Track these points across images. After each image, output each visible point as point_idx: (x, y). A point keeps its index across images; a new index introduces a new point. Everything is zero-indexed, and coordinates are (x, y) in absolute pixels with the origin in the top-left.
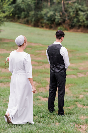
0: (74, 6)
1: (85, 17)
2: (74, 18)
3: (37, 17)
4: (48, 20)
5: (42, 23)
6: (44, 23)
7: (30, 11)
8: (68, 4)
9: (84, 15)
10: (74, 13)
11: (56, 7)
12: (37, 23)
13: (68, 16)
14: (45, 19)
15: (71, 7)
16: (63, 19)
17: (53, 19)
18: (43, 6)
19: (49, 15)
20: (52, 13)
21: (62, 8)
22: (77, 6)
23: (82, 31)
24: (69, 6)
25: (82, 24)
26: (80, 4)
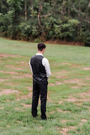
0: (49, 20)
1: (60, 29)
2: (50, 31)
3: (16, 30)
4: (25, 33)
5: (19, 36)
6: (21, 36)
7: (8, 25)
8: (43, 18)
9: (59, 28)
10: (50, 26)
11: (33, 21)
12: (15, 36)
13: (44, 29)
14: (23, 32)
15: (47, 21)
16: (39, 32)
17: (30, 32)
18: (20, 21)
19: (26, 28)
20: (29, 26)
21: (38, 21)
22: (52, 19)
23: (57, 43)
24: (45, 19)
25: (58, 36)
26: (55, 18)
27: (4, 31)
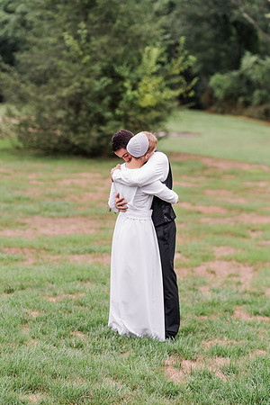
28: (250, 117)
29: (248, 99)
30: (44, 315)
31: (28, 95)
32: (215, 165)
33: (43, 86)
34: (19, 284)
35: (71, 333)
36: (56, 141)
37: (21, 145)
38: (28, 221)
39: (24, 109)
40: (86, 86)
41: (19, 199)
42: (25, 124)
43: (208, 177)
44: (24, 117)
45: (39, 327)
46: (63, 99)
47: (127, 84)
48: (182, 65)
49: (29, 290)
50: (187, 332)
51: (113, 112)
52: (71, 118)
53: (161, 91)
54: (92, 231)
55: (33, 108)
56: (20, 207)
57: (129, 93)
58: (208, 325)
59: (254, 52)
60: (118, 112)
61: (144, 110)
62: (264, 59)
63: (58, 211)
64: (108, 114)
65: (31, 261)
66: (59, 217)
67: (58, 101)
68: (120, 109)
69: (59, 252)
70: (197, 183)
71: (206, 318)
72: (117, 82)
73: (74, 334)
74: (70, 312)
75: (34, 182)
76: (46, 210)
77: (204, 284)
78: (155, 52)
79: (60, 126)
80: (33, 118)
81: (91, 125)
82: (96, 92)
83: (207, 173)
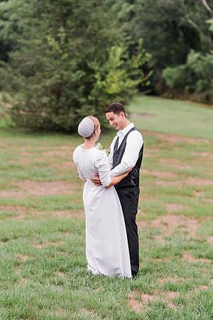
27: (203, 90)
28: (195, 101)
29: (193, 87)
30: (32, 259)
31: (20, 85)
32: (167, 139)
33: (31, 78)
34: (13, 234)
35: (54, 273)
36: (42, 121)
37: (14, 124)
38: (19, 184)
39: (16, 96)
40: (65, 78)
41: (12, 167)
42: (17, 108)
43: (162, 148)
44: (17, 103)
45: (28, 268)
46: (46, 88)
47: (97, 76)
48: (140, 61)
49: (20, 240)
50: (145, 271)
51: (87, 98)
52: (54, 103)
53: (124, 81)
54: (70, 192)
55: (24, 95)
56: (13, 173)
57: (99, 83)
58: (162, 266)
59: (197, 50)
60: (90, 98)
61: (111, 96)
62: (205, 56)
63: (43, 176)
64: (83, 100)
65: (22, 216)
66: (44, 182)
67: (43, 89)
68: (92, 96)
69: (44, 209)
70: (152, 153)
71: (160, 260)
72: (90, 74)
73: (56, 274)
74: (53, 256)
75: (25, 154)
76: (34, 175)
77: (159, 233)
78: (119, 50)
79: (45, 109)
80: (24, 103)
81: (69, 109)
82: (73, 82)
83: (160, 145)
